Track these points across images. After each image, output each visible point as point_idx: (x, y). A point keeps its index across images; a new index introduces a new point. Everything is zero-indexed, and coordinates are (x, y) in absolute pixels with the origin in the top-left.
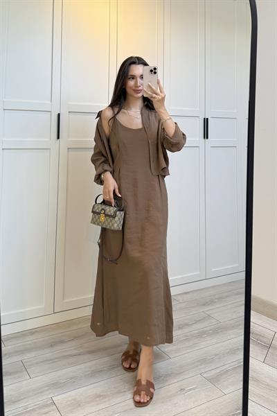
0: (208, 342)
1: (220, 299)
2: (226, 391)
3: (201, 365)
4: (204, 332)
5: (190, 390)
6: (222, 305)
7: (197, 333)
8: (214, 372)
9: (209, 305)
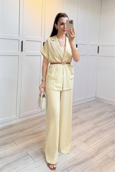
0: (80, 127)
1: (79, 110)
2: (91, 146)
3: (79, 136)
4: (77, 123)
5: (78, 146)
6: (81, 112)
7: (75, 124)
8: (85, 139)
9: (76, 112)
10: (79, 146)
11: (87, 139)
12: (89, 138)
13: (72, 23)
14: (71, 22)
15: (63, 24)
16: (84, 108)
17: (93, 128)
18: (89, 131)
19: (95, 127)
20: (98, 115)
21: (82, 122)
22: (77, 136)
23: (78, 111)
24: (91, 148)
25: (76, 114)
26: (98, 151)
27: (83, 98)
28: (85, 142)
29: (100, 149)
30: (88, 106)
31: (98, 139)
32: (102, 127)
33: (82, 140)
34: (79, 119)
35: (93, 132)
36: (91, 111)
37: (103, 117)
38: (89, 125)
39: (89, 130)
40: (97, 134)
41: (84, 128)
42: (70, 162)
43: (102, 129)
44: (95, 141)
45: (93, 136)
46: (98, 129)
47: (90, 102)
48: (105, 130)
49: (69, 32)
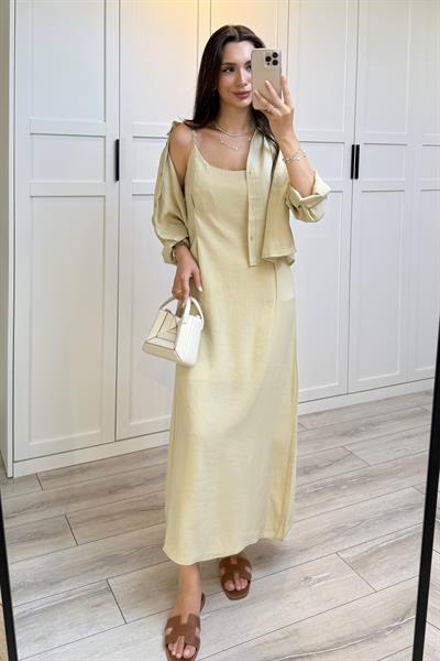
0: (351, 498)
4: (344, 481)
8: (358, 550)
9: (352, 435)
10: (326, 578)
11: (370, 555)
12: (380, 550)
13: (275, 63)
14: (273, 59)
15: (232, 68)
21: (366, 479)
23: (363, 428)
30: (418, 409)
39: (390, 516)
49: (264, 100)
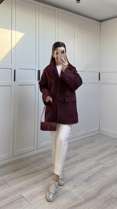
16: (86, 144)
17: (96, 166)
18: (91, 169)
19: (98, 165)
20: (101, 151)
22: (77, 175)
24: (93, 187)
25: (76, 150)
26: (101, 190)
27: (85, 132)
28: (87, 181)
29: (102, 188)
31: (101, 177)
32: (106, 164)
33: (83, 179)
34: (80, 156)
35: (95, 169)
36: (94, 147)
37: (107, 153)
38: (91, 162)
40: (99, 172)
41: (85, 166)
42: (69, 203)
43: (106, 166)
44: (97, 180)
45: (95, 174)
46: (101, 166)
47: (92, 136)
48: (109, 168)
